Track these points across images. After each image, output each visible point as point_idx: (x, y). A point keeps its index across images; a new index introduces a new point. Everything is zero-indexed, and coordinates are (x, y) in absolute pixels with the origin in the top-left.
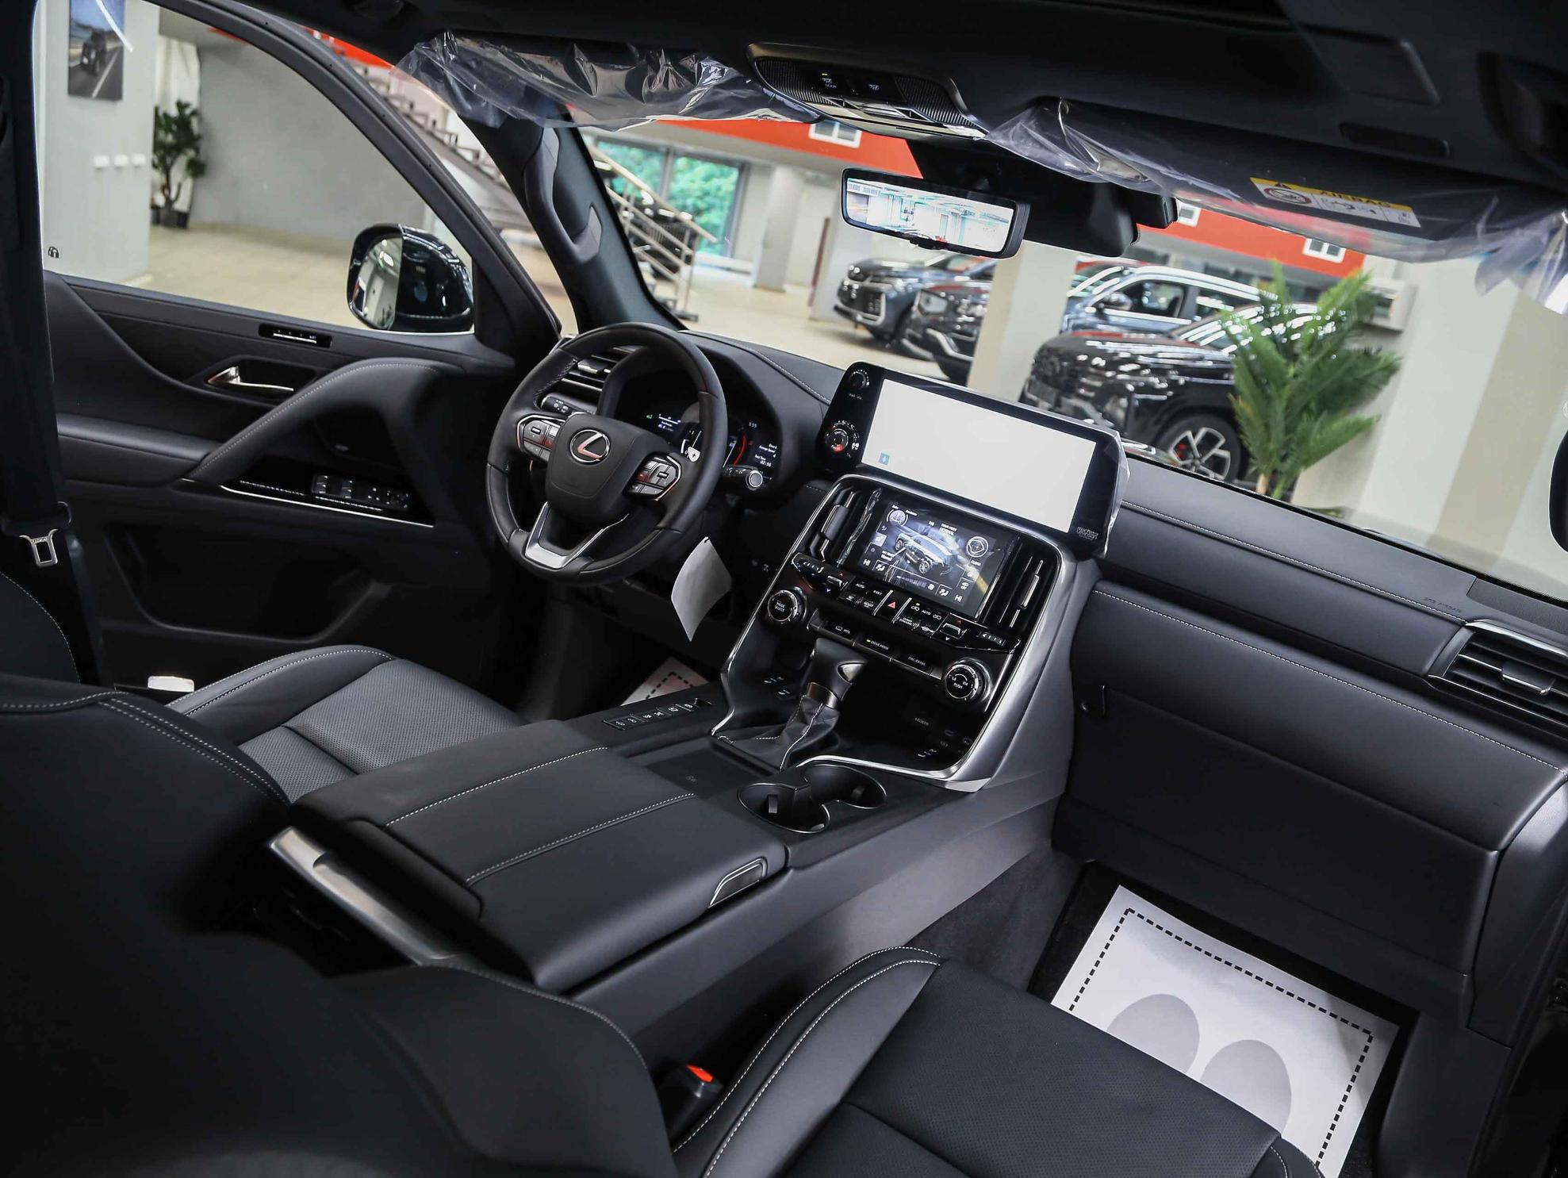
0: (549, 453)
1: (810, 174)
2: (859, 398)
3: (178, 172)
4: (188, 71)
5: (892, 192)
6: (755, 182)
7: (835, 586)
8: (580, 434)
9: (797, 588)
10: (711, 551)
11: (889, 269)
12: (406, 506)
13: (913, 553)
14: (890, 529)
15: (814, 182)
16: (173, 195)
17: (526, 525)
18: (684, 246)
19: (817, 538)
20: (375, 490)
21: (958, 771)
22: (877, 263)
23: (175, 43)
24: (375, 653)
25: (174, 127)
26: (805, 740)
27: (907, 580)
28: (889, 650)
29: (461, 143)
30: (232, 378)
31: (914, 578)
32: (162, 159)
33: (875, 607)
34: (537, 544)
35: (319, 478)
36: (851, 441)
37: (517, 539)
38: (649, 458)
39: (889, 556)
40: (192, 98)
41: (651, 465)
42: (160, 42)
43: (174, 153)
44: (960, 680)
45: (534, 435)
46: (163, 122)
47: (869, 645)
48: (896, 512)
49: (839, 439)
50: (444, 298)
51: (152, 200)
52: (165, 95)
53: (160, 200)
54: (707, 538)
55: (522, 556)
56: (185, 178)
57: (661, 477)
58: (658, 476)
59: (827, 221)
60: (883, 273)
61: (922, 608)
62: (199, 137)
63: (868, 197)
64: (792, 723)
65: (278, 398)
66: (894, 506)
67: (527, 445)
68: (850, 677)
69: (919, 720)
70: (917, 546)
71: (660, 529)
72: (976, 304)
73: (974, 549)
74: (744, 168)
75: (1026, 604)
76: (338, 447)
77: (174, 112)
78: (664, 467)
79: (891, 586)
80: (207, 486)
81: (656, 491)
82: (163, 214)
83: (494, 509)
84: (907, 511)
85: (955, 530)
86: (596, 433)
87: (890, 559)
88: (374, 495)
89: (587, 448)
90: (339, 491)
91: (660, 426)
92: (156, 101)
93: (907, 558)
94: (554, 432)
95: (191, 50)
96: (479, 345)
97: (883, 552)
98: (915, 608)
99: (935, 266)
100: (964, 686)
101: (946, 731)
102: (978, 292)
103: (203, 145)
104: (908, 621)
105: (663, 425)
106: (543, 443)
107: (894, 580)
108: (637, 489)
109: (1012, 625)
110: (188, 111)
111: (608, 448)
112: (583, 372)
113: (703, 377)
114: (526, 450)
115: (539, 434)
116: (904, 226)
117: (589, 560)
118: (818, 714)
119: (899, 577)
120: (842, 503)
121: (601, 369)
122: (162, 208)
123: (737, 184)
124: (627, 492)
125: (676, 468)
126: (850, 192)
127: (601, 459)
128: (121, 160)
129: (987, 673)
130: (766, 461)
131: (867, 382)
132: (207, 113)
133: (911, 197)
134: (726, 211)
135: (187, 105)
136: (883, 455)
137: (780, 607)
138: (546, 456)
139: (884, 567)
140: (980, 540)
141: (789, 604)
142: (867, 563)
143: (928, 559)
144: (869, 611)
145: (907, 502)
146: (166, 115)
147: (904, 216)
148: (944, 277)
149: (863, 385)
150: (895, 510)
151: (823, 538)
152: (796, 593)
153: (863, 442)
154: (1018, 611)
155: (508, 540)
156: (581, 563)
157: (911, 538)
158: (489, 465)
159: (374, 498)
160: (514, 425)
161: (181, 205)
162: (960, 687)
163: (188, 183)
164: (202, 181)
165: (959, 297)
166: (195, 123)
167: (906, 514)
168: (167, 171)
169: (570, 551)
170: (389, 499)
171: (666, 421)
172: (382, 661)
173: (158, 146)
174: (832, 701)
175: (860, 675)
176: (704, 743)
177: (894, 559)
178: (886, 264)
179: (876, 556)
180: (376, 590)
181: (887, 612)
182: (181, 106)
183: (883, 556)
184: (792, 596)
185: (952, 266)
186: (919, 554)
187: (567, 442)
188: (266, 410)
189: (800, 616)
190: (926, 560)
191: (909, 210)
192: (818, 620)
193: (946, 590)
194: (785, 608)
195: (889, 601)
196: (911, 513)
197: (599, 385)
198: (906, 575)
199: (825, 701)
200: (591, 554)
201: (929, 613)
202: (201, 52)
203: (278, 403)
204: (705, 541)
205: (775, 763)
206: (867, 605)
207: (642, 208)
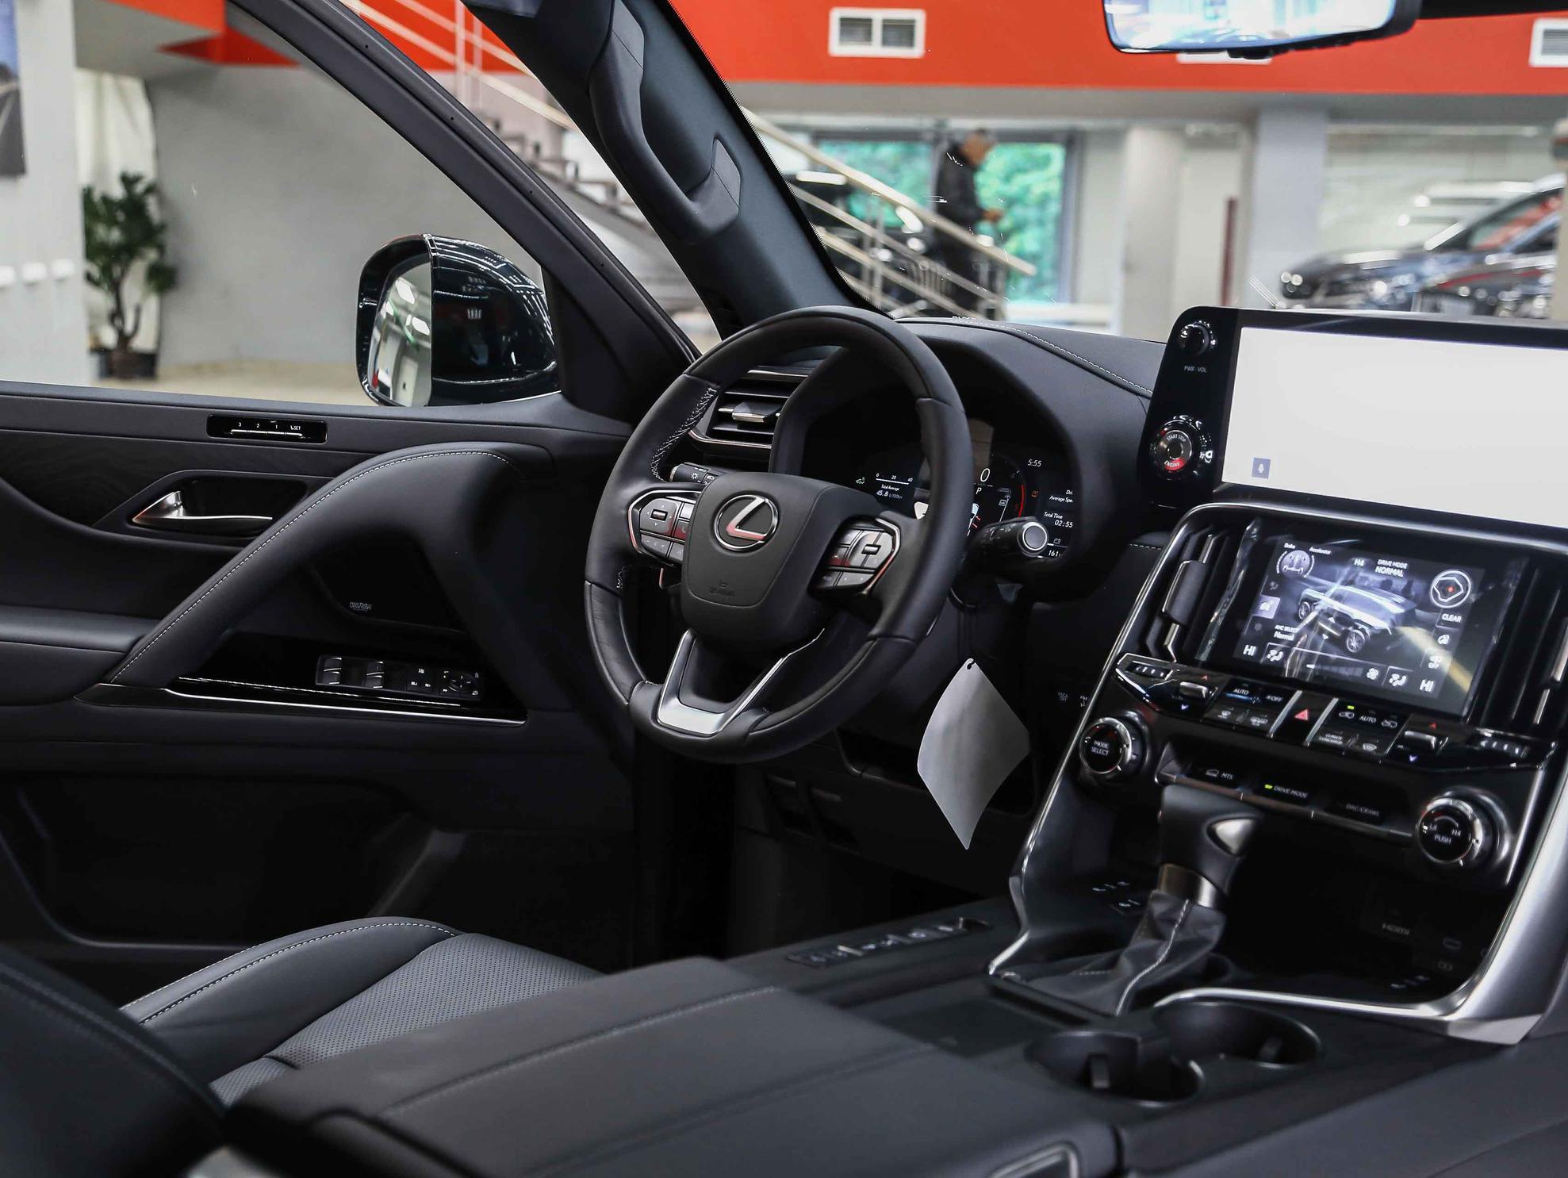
0: (683, 546)
1: (1193, 129)
2: (1202, 370)
3: (134, 287)
4: (134, 124)
6: (1096, 162)
7: (1194, 698)
8: (729, 504)
9: (1131, 714)
10: (981, 684)
11: (1356, 267)
12: (475, 693)
13: (1332, 620)
14: (1286, 585)
15: (1205, 143)
16: (129, 327)
17: (657, 675)
18: (983, 292)
19: (1157, 625)
20: (422, 671)
21: (1469, 1003)
22: (1333, 261)
23: (108, 80)
24: (424, 927)
25: (121, 216)
26: (1163, 967)
27: (1326, 668)
28: (1309, 797)
29: (585, 173)
30: (170, 509)
31: (1338, 663)
32: (106, 270)
33: (1271, 722)
34: (676, 699)
35: (327, 663)
36: (1197, 450)
37: (642, 698)
38: (846, 526)
39: (1286, 633)
40: (144, 166)
41: (852, 537)
42: (83, 80)
43: (124, 257)
44: (1445, 829)
45: (656, 523)
46: (102, 209)
47: (1269, 793)
48: (1291, 554)
49: (1175, 449)
50: (513, 355)
51: (96, 338)
52: (101, 169)
53: (109, 338)
54: (970, 661)
55: (654, 725)
56: (145, 296)
57: (868, 553)
58: (864, 552)
59: (1232, 205)
60: (1345, 276)
61: (1358, 712)
62: (162, 227)
64: (1140, 942)
65: (245, 534)
66: (1287, 545)
67: (647, 540)
68: (1234, 847)
69: (1390, 928)
70: (1338, 606)
71: (874, 638)
72: (1529, 297)
73: (1445, 594)
74: (1073, 142)
75: (1559, 677)
76: (354, 605)
77: (117, 192)
78: (871, 536)
79: (1295, 683)
80: (141, 692)
81: (862, 578)
82: (116, 357)
83: (602, 655)
84: (1312, 549)
85: (1405, 566)
86: (753, 499)
87: (1291, 638)
88: (421, 680)
89: (741, 525)
90: (362, 678)
91: (880, 493)
92: (84, 178)
93: (1322, 631)
94: (687, 511)
95: (134, 87)
96: (568, 407)
97: (1277, 627)
98: (1347, 714)
99: (1445, 248)
100: (1454, 838)
101: (1446, 940)
102: (1534, 274)
103: (170, 239)
104: (1335, 740)
105: (884, 490)
106: (673, 534)
107: (1304, 672)
108: (831, 581)
109: (1538, 720)
110: (140, 188)
111: (775, 521)
112: (743, 424)
113: (920, 376)
114: (647, 549)
115: (664, 519)
117: (763, 711)
118: (1185, 919)
119: (1312, 666)
120: (1196, 556)
121: (770, 412)
122: (114, 350)
123: (1065, 177)
124: (815, 589)
125: (892, 533)
127: (766, 539)
128: (34, 271)
129: (1501, 815)
130: (1064, 520)
131: (1210, 340)
132: (170, 189)
134: (1050, 228)
135: (137, 179)
136: (1257, 462)
137: (1102, 747)
138: (678, 553)
139: (1281, 654)
140: (1453, 575)
141: (1117, 741)
142: (1250, 650)
143: (1361, 626)
144: (1261, 732)
145: (1308, 533)
146: (106, 200)
148: (1463, 264)
149: (1206, 345)
150: (1290, 550)
151: (1168, 621)
152: (1128, 722)
153: (1219, 447)
154: (1547, 694)
155: (628, 701)
156: (752, 718)
157: (1327, 596)
158: (587, 583)
159: (421, 684)
160: (624, 512)
161: (143, 342)
162: (1446, 840)
163: (152, 304)
164: (173, 297)
165: (1494, 291)
166: (152, 205)
167: (1310, 554)
168: (115, 288)
169: (733, 703)
170: (447, 683)
171: (887, 484)
172: (438, 938)
173: (94, 249)
174: (1206, 895)
175: (1251, 841)
176: (974, 989)
177: (1298, 636)
178: (1352, 259)
179: (1265, 638)
180: (439, 844)
181: (1294, 730)
182: (128, 181)
183: (1278, 635)
184: (1121, 726)
185: (1480, 240)
186: (1344, 620)
187: (709, 523)
188: (227, 557)
189: (1139, 761)
190: (1356, 627)
192: (1173, 765)
193: (1402, 674)
194: (1110, 748)
195: (1297, 709)
196: (1320, 551)
197: (766, 440)
198: (1323, 660)
199: (1193, 894)
200: (765, 703)
201: (1372, 720)
202: (152, 89)
203: (245, 544)
204: (969, 667)
205: (1107, 1009)
206: (1256, 721)
207: (903, 239)
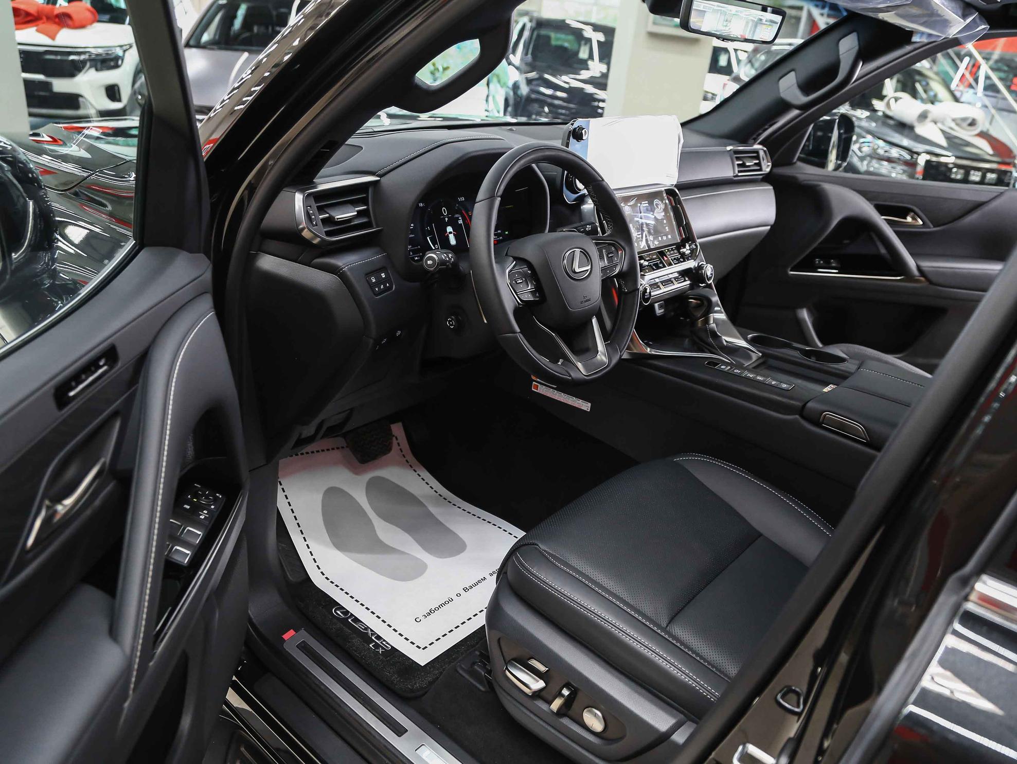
5: (720, 8)
63: (705, 11)
86: (574, 251)
116: (724, 30)
126: (694, 9)
133: (730, 11)
143: (650, 225)
147: (725, 23)
191: (729, 19)
193: (664, 236)
